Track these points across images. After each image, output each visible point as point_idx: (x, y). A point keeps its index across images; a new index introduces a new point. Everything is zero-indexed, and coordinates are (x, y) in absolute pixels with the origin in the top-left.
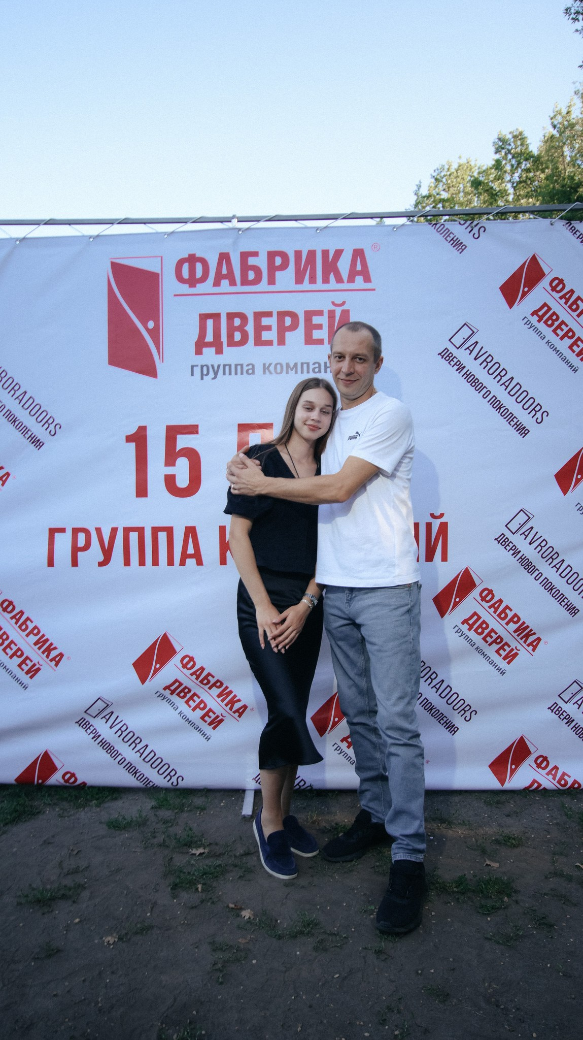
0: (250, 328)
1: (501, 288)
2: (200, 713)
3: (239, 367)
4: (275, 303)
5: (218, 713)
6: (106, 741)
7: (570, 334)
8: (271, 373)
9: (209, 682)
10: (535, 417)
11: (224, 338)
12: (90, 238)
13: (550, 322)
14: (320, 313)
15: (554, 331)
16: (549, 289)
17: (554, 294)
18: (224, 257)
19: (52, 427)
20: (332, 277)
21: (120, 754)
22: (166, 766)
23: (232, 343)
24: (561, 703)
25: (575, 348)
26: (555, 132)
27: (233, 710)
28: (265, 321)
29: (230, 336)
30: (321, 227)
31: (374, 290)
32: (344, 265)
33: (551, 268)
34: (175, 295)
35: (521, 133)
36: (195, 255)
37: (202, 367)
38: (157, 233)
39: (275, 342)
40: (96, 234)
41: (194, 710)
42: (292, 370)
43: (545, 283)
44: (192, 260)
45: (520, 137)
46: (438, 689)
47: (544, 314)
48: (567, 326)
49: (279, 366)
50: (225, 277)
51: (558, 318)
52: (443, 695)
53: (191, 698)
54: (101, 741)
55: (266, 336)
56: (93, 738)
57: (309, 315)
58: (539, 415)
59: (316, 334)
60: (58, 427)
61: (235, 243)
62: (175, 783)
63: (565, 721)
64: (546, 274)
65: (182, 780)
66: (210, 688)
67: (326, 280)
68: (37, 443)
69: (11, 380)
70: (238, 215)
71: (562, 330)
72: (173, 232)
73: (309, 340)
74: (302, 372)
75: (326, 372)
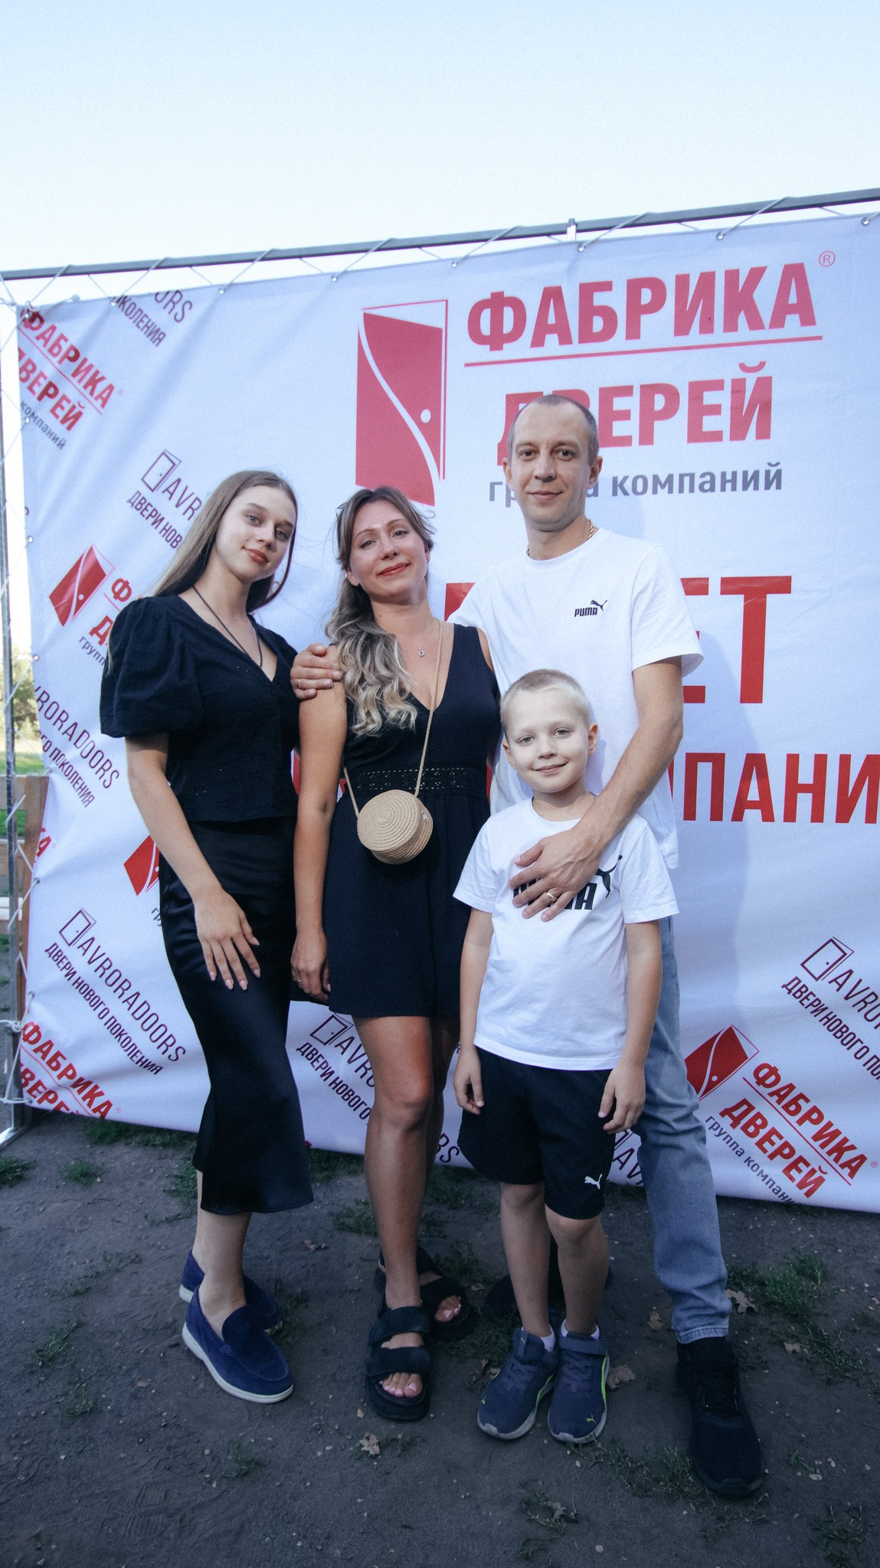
4: (637, 371)
6: (341, 1082)
8: (626, 493)
12: (333, 277)
14: (717, 385)
18: (553, 295)
20: (742, 319)
21: (363, 1102)
28: (619, 403)
30: (725, 229)
31: (820, 338)
32: (765, 297)
34: (467, 365)
36: (502, 293)
38: (440, 261)
39: (636, 440)
40: (341, 269)
42: (663, 487)
44: (497, 302)
49: (640, 482)
50: (551, 329)
54: (334, 1082)
55: (619, 428)
56: (322, 1076)
57: (697, 389)
59: (709, 423)
61: (571, 270)
62: (446, 1158)
65: (457, 1154)
67: (731, 325)
70: (576, 220)
72: (466, 258)
73: (696, 434)
74: (681, 491)
75: (723, 489)
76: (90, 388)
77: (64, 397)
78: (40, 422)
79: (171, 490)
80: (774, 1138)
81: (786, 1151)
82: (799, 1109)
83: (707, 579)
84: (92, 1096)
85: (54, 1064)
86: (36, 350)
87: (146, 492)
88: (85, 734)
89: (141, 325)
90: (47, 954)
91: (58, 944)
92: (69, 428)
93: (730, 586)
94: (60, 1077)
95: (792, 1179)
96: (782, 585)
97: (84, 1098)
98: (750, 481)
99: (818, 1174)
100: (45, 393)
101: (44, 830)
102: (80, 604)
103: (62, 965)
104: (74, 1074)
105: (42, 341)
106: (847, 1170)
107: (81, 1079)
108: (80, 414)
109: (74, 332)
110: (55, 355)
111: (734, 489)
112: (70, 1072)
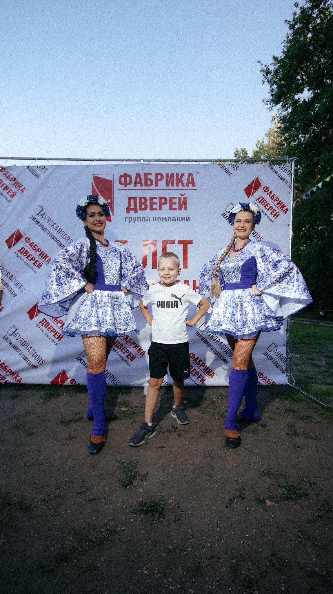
0: (148, 203)
1: (245, 190)
2: (126, 354)
3: (144, 218)
4: (158, 194)
5: (134, 354)
7: (271, 208)
8: (156, 221)
9: (130, 342)
10: (258, 240)
11: (138, 207)
12: (85, 166)
13: (263, 203)
14: (175, 198)
15: (265, 207)
16: (263, 191)
17: (265, 192)
18: (138, 175)
19: (69, 241)
20: (180, 184)
22: (112, 377)
23: (141, 209)
24: (268, 352)
25: (273, 213)
26: (258, 150)
27: (140, 353)
28: (154, 201)
29: (140, 206)
30: (176, 164)
31: (196, 189)
32: (185, 179)
33: (264, 183)
34: (119, 190)
35: (245, 149)
36: (126, 174)
37: (129, 218)
38: (112, 165)
39: (158, 209)
40: (87, 164)
41: (124, 353)
42: (164, 220)
43: (261, 188)
44: (125, 175)
45: (244, 151)
46: (220, 346)
47: (261, 200)
48: (270, 205)
49: (159, 219)
50: (138, 183)
51: (266, 202)
52: (222, 348)
53: (123, 349)
55: (154, 206)
57: (171, 199)
58: (259, 239)
59: (174, 206)
60: (71, 240)
61: (142, 170)
62: (116, 384)
63: (270, 359)
64: (262, 185)
65: (119, 382)
66: (131, 344)
67: (178, 185)
68: (62, 246)
69: (52, 222)
70: (143, 159)
71: (268, 206)
72: (118, 165)
73: (171, 209)
74: (168, 221)
75: (177, 221)
76: (18, 188)
77: (11, 190)
78: (4, 196)
79: (42, 215)
80: (194, 371)
81: (197, 373)
82: (200, 363)
83: (174, 241)
84: (16, 377)
85: (5, 369)
86: (3, 178)
87: (35, 215)
88: (15, 279)
89: (34, 173)
90: (3, 339)
91: (7, 335)
92: (12, 198)
93: (180, 242)
94: (6, 372)
95: (199, 380)
96: (191, 242)
97: (14, 378)
98: (183, 219)
99: (205, 378)
100: (5, 188)
101: (1, 305)
102: (15, 244)
103: (8, 341)
104: (11, 371)
105: (5, 175)
106: (211, 377)
107: (13, 372)
108: (15, 195)
109: (14, 174)
110: (8, 179)
111: (180, 221)
112: (10, 371)
